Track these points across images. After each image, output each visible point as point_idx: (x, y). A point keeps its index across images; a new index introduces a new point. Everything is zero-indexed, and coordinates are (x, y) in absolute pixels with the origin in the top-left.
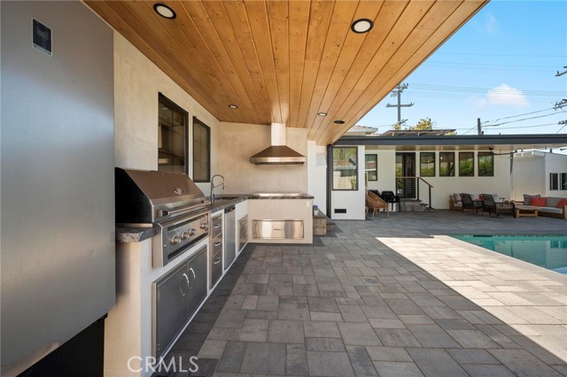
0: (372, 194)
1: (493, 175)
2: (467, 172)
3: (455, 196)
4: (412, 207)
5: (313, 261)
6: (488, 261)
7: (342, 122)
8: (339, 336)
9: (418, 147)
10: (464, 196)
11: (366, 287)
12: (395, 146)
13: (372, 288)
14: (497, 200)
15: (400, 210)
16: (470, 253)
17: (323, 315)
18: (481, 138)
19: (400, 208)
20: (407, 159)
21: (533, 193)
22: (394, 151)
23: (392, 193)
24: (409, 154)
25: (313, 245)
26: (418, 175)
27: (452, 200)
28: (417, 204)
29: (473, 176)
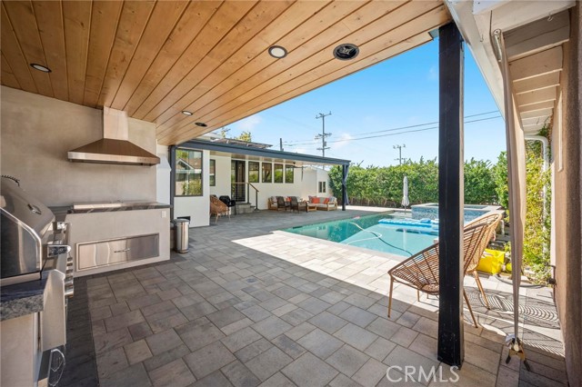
0: (213, 198)
1: (292, 182)
2: (279, 180)
3: (272, 198)
4: (244, 209)
5: (185, 278)
6: (311, 244)
7: (204, 125)
8: (260, 337)
9: (247, 156)
10: (279, 199)
11: (251, 286)
12: (230, 154)
13: (256, 286)
14: (299, 201)
15: (235, 213)
16: (300, 241)
17: (234, 326)
18: (282, 154)
19: (235, 210)
20: (238, 166)
21: (313, 195)
22: (230, 159)
23: (228, 197)
24: (241, 162)
25: (172, 260)
26: (247, 181)
27: (270, 202)
28: (248, 206)
29: (282, 182)
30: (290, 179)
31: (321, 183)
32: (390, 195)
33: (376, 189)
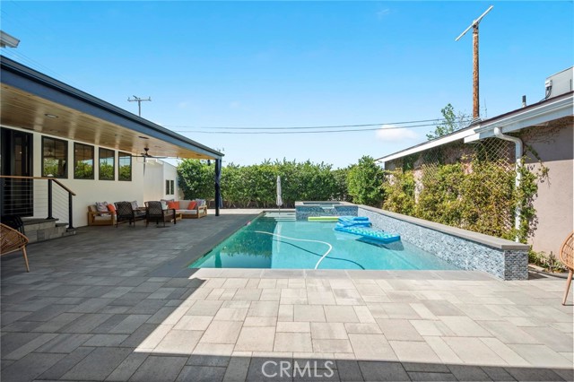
1: (130, 180)
3: (96, 206)
4: (39, 232)
28: (49, 225)
29: (113, 179)
30: (126, 176)
31: (168, 182)
32: (256, 195)
33: (241, 189)
